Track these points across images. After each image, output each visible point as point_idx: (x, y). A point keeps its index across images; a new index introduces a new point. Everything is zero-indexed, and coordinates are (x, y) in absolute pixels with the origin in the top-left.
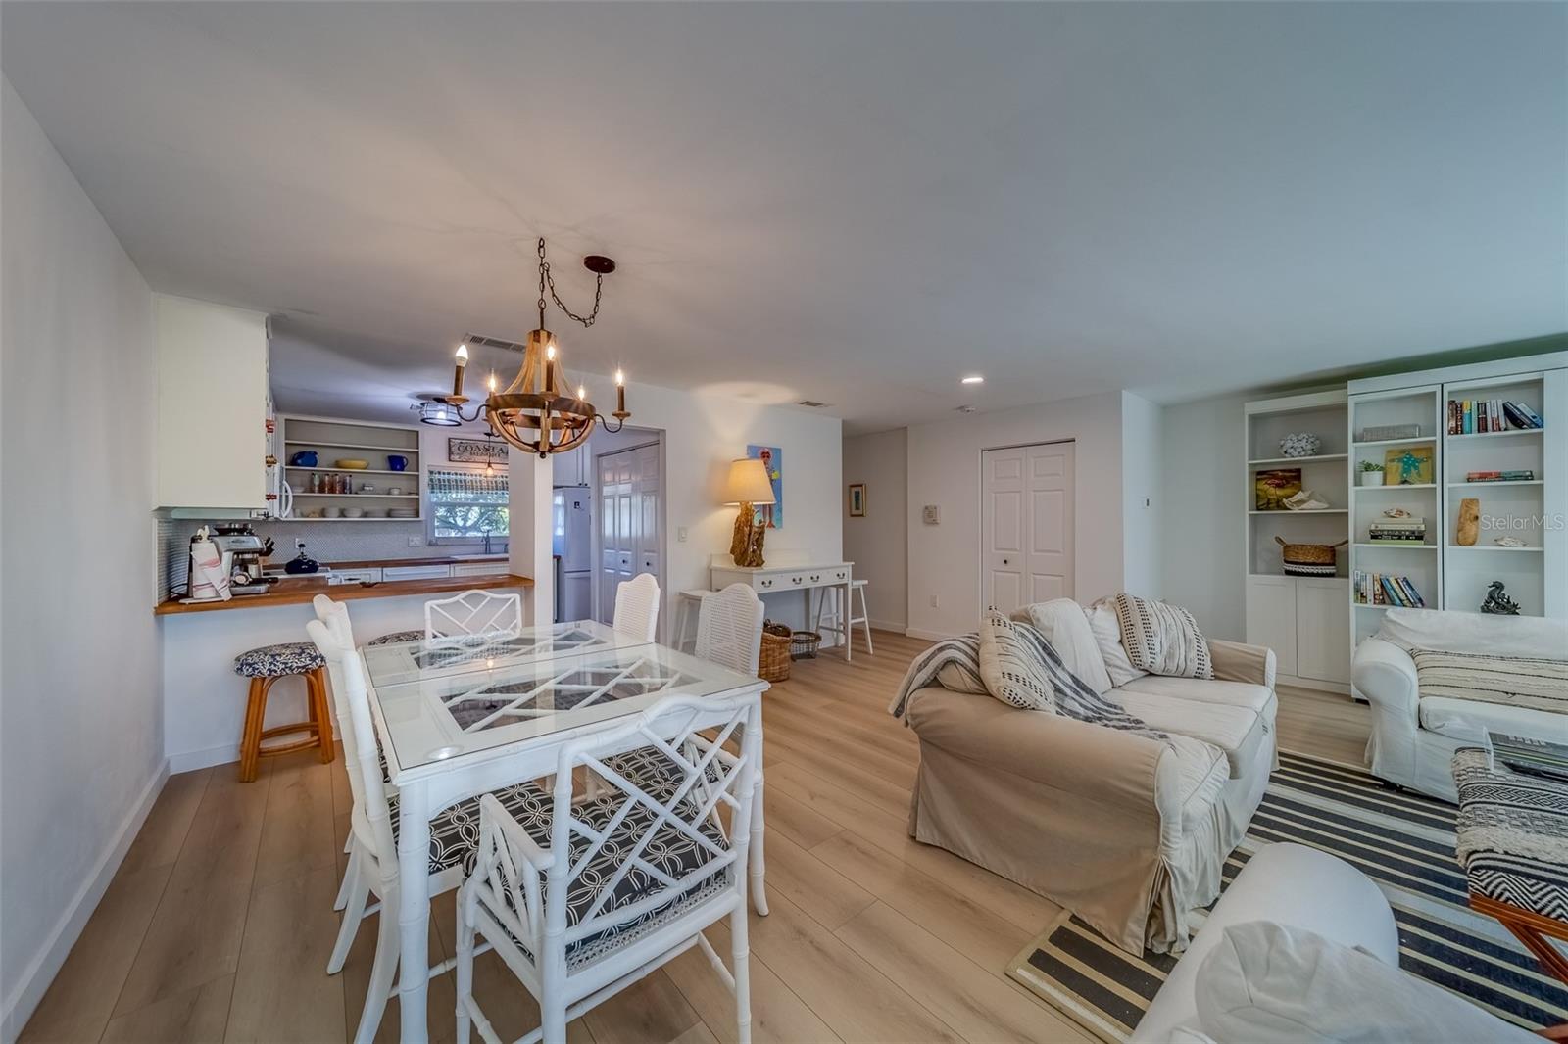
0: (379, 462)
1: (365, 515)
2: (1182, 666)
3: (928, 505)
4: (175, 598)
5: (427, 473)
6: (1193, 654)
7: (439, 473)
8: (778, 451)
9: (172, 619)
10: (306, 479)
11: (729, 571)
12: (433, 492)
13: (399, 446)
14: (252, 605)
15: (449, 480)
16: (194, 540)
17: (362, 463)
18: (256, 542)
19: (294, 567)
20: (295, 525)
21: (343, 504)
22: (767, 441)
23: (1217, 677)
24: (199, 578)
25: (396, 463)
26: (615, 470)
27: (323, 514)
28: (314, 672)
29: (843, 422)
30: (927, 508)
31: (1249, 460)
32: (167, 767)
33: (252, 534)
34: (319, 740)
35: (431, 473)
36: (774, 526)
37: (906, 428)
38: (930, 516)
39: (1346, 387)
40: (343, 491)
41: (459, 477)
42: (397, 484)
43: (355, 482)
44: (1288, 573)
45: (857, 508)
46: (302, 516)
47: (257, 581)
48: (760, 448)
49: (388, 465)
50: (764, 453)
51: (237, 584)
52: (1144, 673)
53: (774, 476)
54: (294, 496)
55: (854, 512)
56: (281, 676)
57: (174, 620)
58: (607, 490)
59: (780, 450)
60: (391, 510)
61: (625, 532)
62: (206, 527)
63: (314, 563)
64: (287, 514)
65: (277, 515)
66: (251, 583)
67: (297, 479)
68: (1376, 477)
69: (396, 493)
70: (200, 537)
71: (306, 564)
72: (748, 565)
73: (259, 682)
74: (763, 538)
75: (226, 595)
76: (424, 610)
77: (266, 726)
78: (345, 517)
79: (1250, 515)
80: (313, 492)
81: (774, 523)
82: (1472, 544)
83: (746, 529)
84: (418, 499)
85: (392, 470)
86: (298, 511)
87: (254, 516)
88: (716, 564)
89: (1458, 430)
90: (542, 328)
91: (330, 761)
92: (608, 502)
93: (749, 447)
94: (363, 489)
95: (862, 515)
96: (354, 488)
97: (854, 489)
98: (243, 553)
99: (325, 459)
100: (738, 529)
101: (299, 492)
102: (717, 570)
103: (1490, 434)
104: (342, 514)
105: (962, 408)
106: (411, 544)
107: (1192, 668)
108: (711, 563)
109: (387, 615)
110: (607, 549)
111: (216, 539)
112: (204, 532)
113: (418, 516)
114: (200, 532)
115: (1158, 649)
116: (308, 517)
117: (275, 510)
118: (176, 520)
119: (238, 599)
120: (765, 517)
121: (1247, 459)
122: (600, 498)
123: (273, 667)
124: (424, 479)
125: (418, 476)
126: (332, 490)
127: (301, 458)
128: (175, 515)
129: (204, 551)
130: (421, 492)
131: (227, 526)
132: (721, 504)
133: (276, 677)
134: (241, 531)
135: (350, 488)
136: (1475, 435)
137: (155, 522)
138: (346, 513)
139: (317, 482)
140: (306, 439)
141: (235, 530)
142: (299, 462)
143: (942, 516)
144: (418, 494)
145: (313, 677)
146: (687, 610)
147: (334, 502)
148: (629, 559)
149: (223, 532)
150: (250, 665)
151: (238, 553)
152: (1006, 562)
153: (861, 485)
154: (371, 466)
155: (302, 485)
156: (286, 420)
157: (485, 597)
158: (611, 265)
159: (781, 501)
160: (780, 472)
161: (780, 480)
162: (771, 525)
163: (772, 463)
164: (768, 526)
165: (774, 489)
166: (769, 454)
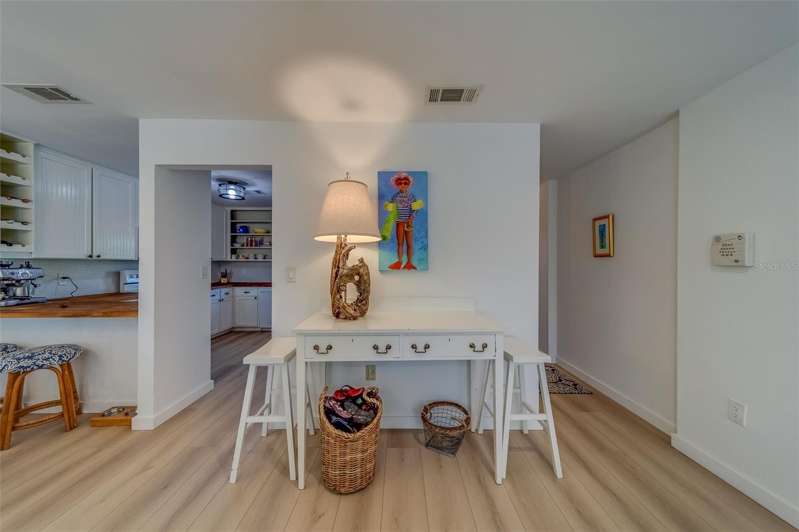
3: (719, 233)
8: (423, 176)
21: (255, 252)
22: (402, 165)
29: (543, 127)
30: (717, 239)
36: (414, 268)
45: (603, 247)
48: (395, 173)
50: (399, 179)
53: (416, 206)
55: (600, 251)
78: (256, 258)
81: (414, 262)
93: (380, 174)
95: (608, 256)
97: (600, 222)
120: (399, 254)
153: (607, 218)
159: (426, 237)
160: (426, 200)
161: (424, 213)
162: (409, 266)
163: (410, 189)
164: (405, 268)
165: (414, 222)
166: (407, 179)
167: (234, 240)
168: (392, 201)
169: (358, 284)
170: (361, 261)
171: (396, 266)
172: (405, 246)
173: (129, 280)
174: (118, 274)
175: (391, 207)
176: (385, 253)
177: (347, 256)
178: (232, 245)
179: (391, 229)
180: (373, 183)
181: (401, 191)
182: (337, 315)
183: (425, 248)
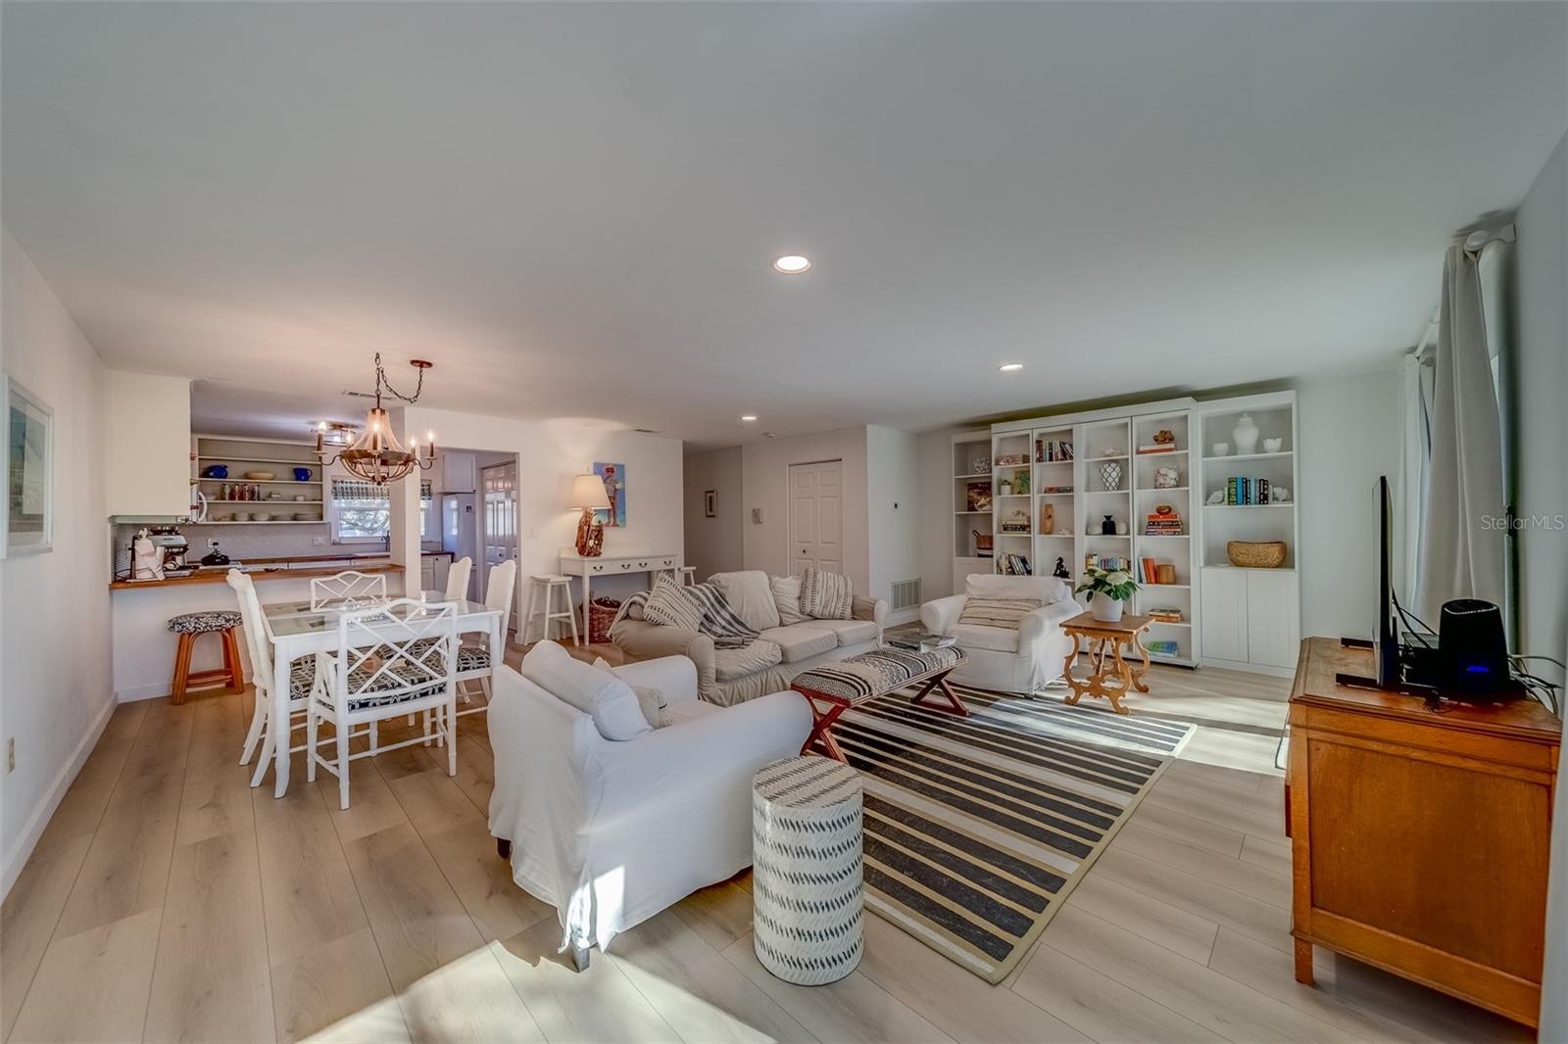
0: (285, 473)
1: (273, 518)
2: (832, 611)
3: (753, 508)
4: (123, 580)
5: (331, 482)
6: (840, 605)
7: (342, 482)
9: (118, 593)
10: (217, 489)
11: (575, 560)
12: (336, 499)
13: (304, 460)
14: (181, 583)
15: (351, 488)
16: (135, 538)
17: (270, 475)
18: (181, 540)
19: (209, 560)
20: (207, 528)
21: (252, 509)
22: (610, 459)
23: (854, 619)
24: (140, 563)
25: (301, 474)
26: (495, 479)
27: (233, 518)
28: (228, 630)
29: (684, 443)
30: (753, 510)
31: (956, 475)
32: (116, 698)
33: (177, 534)
34: (232, 678)
35: (335, 482)
36: (618, 526)
37: (741, 446)
38: (756, 516)
39: (990, 428)
40: (252, 499)
41: (360, 485)
42: (303, 492)
43: (263, 491)
44: (980, 556)
45: (711, 510)
46: (215, 520)
47: (182, 568)
48: (604, 464)
49: (293, 476)
50: (607, 469)
51: (168, 570)
52: (809, 618)
53: (618, 486)
54: (208, 503)
55: (709, 513)
56: (203, 632)
57: (124, 594)
58: (489, 497)
59: (623, 466)
60: (296, 514)
61: (501, 533)
62: (146, 529)
63: (226, 557)
64: (202, 520)
65: (195, 520)
66: (177, 570)
67: (209, 489)
68: (1006, 489)
69: (301, 499)
70: (141, 536)
71: (220, 558)
72: (588, 555)
73: (187, 636)
74: (602, 534)
75: (161, 576)
76: (310, 585)
77: (192, 671)
78: (253, 520)
79: (957, 515)
80: (224, 499)
81: (618, 523)
82: (1049, 533)
83: (586, 528)
84: (322, 505)
85: (297, 479)
86: (210, 516)
87: (179, 521)
88: (563, 555)
89: (1040, 460)
90: (378, 407)
91: (241, 693)
92: (490, 506)
93: (595, 464)
94: (270, 496)
95: (714, 516)
96: (261, 497)
97: (709, 495)
98: (172, 547)
99: (235, 471)
100: (581, 528)
101: (211, 500)
102: (563, 559)
103: (1054, 462)
104: (251, 518)
105: (766, 434)
106: (315, 543)
107: (838, 613)
108: (559, 554)
109: (285, 592)
110: (490, 545)
111: (152, 537)
112: (144, 532)
113: (322, 519)
114: (141, 532)
115: (818, 601)
116: (219, 520)
117: (194, 517)
118: (120, 524)
119: (169, 580)
120: (609, 518)
121: (953, 474)
122: (484, 503)
123: (197, 626)
124: (328, 487)
125: (321, 485)
126: (242, 498)
127: (213, 471)
128: (119, 521)
129: (145, 545)
130: (324, 500)
131: (159, 528)
132: (568, 508)
133: (200, 633)
134: (170, 532)
135: (258, 496)
136: (1048, 463)
137: (109, 525)
138: (255, 517)
139: (227, 490)
140: (217, 456)
141: (165, 531)
142: (211, 474)
143: (765, 516)
144: (321, 500)
145: (227, 631)
146: (535, 588)
147: (244, 508)
148: (504, 553)
149: (157, 533)
150: (180, 624)
151: (168, 547)
152: (804, 551)
153: (713, 492)
154: (278, 477)
155: (214, 494)
156: (199, 440)
157: (357, 577)
158: (430, 365)
159: (624, 506)
160: (624, 482)
161: (623, 490)
163: (615, 476)
164: (616, 524)
165: (617, 497)
166: (612, 469)
171: (607, 525)
177: (591, 517)
181: (612, 476)
183: (624, 513)
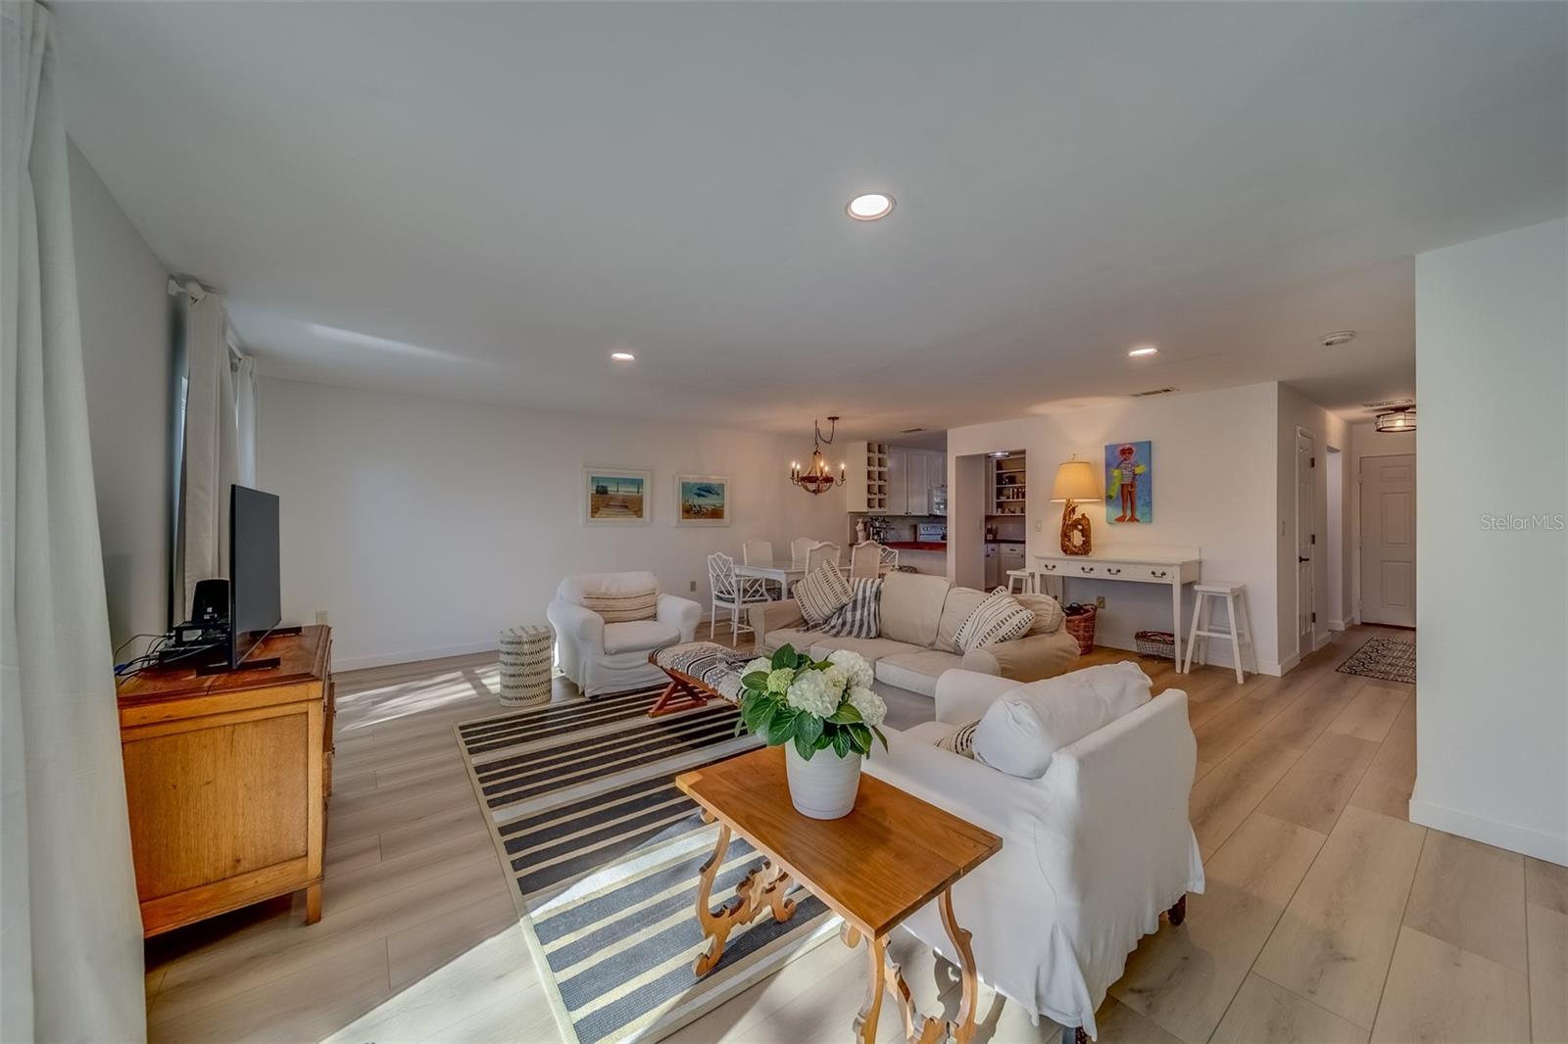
8: (1147, 445)
36: (1138, 521)
48: (1120, 445)
50: (1123, 450)
53: (1138, 470)
59: (1150, 444)
81: (1138, 516)
93: (1106, 447)
120: (1124, 511)
158: (837, 418)
159: (1150, 495)
160: (1149, 466)
161: (1148, 475)
162: (1133, 519)
163: (1133, 458)
164: (1129, 520)
165: (1137, 483)
166: (1130, 449)
167: (1000, 492)
168: (1118, 467)
169: (1082, 531)
170: (1083, 515)
171: (1121, 520)
172: (1129, 504)
173: (923, 532)
174: (915, 528)
175: (1116, 473)
176: (1111, 509)
177: (1073, 510)
178: (998, 498)
179: (1116, 490)
180: (1100, 456)
181: (1125, 460)
182: (1065, 551)
183: (1149, 504)
